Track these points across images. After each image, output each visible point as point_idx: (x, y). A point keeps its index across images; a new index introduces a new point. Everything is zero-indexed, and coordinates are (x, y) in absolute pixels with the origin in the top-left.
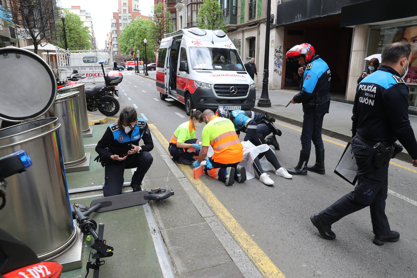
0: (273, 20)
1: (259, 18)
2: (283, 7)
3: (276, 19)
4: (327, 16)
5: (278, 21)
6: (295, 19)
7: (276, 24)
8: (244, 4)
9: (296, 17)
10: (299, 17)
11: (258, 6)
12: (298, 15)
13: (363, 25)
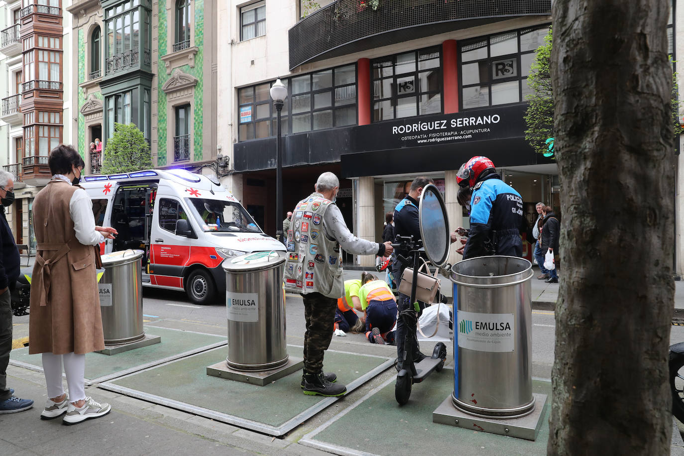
0: (228, 164)
1: (198, 159)
2: (244, 147)
3: (233, 162)
4: (320, 164)
5: (236, 165)
6: (266, 165)
7: (233, 169)
8: (166, 137)
9: (269, 162)
10: (273, 162)
11: (195, 142)
12: (273, 160)
13: (368, 177)
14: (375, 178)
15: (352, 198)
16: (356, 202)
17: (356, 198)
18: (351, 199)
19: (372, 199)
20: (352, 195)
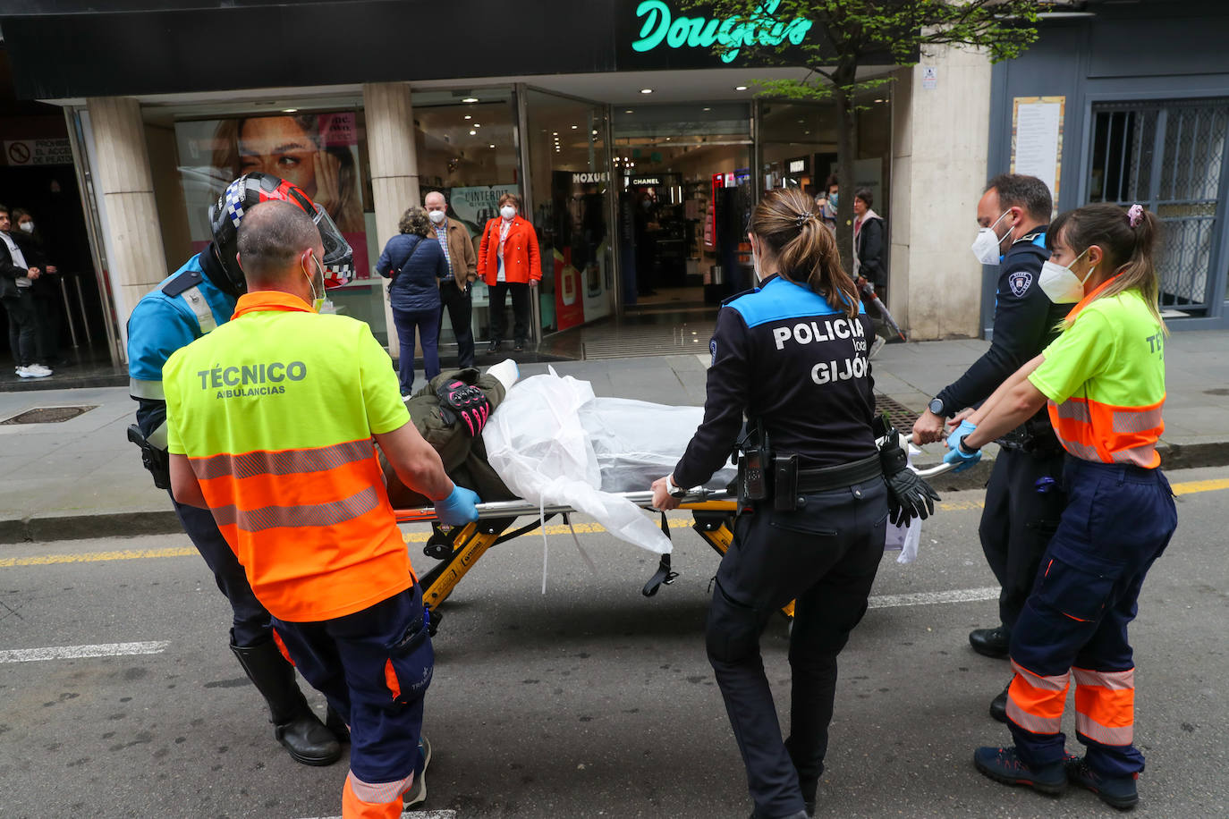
13: (121, 98)
14: (142, 105)
15: (72, 167)
16: (89, 178)
17: (86, 166)
18: (70, 169)
19: (143, 168)
20: (72, 159)
